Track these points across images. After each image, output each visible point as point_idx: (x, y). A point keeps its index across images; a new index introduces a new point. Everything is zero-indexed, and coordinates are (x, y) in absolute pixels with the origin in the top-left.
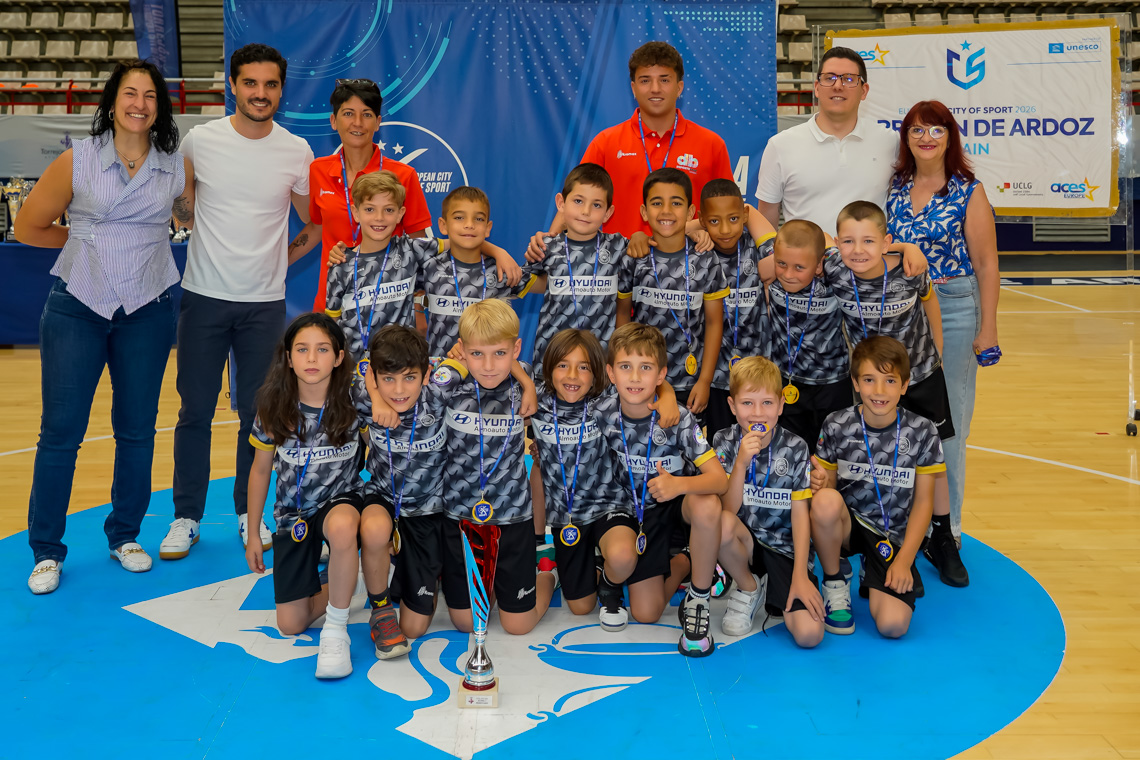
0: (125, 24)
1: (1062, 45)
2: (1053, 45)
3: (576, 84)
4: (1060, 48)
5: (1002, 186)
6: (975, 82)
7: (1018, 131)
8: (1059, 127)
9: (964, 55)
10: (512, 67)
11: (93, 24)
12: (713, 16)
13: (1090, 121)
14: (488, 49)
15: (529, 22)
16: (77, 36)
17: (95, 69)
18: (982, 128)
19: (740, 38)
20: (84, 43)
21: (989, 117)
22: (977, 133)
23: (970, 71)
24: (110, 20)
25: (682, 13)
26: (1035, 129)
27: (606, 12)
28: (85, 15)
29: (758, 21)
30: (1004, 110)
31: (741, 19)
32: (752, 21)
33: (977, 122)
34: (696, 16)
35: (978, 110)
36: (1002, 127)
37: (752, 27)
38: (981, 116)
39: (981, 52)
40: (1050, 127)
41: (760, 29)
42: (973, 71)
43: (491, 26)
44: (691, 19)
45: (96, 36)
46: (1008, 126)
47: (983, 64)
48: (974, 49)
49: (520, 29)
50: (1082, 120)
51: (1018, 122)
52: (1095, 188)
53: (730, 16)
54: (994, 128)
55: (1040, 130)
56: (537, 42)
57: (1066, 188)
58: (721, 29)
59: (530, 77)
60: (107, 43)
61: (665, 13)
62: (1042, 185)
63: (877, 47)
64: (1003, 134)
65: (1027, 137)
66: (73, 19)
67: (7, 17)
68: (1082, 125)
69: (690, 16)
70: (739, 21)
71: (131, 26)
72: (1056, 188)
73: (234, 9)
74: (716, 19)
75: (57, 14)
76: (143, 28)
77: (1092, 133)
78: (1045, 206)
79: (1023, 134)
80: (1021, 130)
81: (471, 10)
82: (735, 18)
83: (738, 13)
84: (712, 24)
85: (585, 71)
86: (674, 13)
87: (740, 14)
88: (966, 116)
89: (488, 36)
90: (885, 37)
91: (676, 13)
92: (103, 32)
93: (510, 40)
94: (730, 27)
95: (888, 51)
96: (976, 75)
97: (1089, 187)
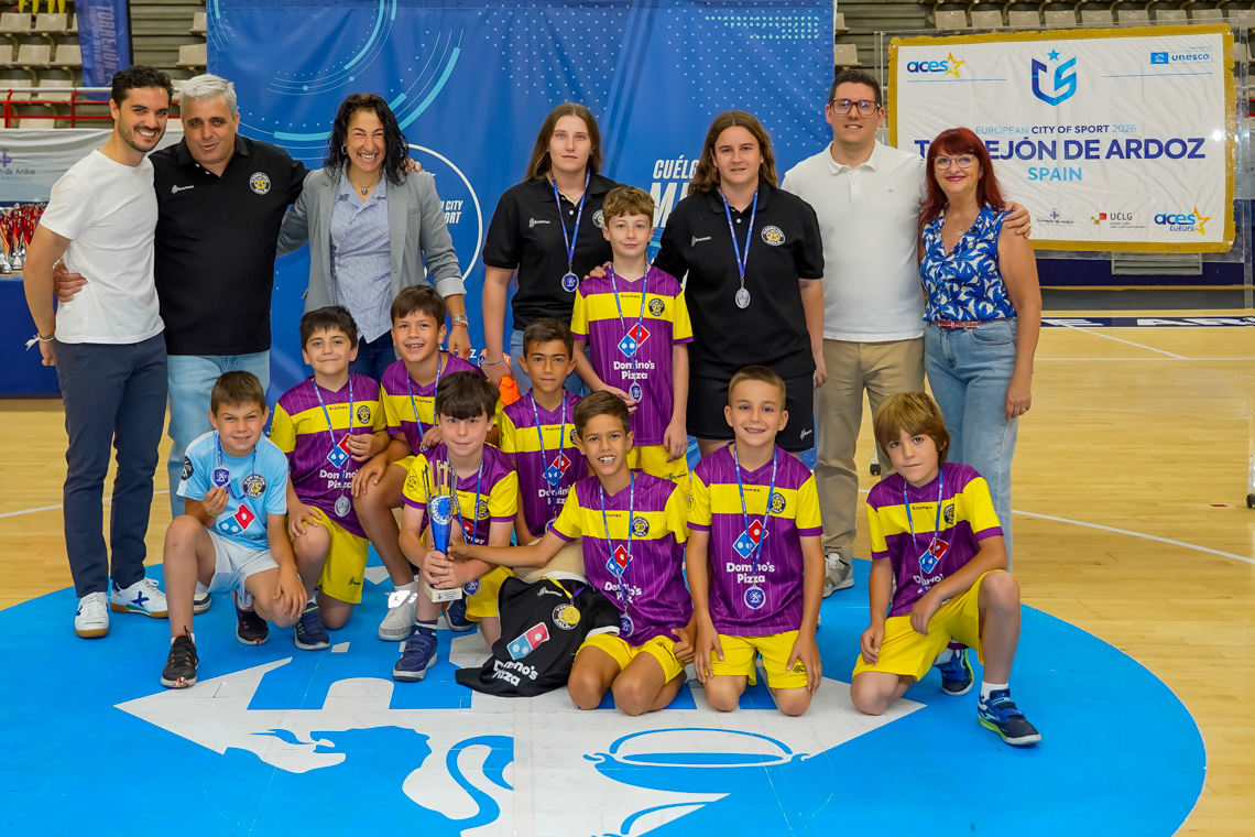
0: (69, 26)
1: (1166, 54)
2: (1156, 54)
3: (604, 101)
4: (1165, 58)
5: (1097, 217)
6: (1065, 96)
7: (1115, 153)
8: (1164, 149)
9: (1052, 66)
10: (531, 80)
11: (33, 26)
12: (761, 22)
13: (1200, 142)
14: (504, 61)
15: (551, 28)
16: (15, 39)
17: (35, 78)
18: (1073, 150)
19: (793, 47)
20: (24, 48)
21: (1082, 138)
22: (1068, 157)
23: (1059, 84)
24: (53, 21)
25: (726, 18)
26: (1136, 151)
27: (638, 16)
28: (24, 15)
29: (813, 27)
30: (1099, 129)
31: (793, 24)
32: (806, 27)
33: (1067, 143)
34: (742, 21)
35: (1068, 129)
36: (1097, 149)
37: (806, 34)
38: (1072, 136)
39: (1072, 62)
40: (1153, 149)
41: (816, 37)
42: (1062, 85)
43: (508, 34)
44: (736, 24)
45: (36, 39)
46: (1104, 148)
47: (1074, 76)
48: (1063, 60)
49: (541, 38)
50: (1190, 140)
51: (1115, 143)
53: (780, 21)
54: (1088, 150)
55: (1142, 152)
56: (560, 51)
57: (1172, 220)
58: (771, 37)
59: (551, 92)
60: (49, 47)
61: (707, 18)
62: (1144, 216)
63: (951, 57)
64: (1098, 157)
65: (1125, 160)
66: (11, 20)
68: (1191, 146)
69: (736, 21)
70: (791, 28)
71: (75, 28)
72: (1160, 219)
73: (218, 16)
74: (764, 24)
76: (90, 33)
77: (1203, 156)
78: (1147, 241)
79: (1122, 157)
80: (1119, 152)
81: (486, 16)
82: (787, 24)
83: (790, 18)
84: (760, 31)
85: (615, 85)
86: (716, 18)
87: (793, 18)
88: (1054, 136)
89: (504, 45)
90: (960, 46)
91: (719, 18)
92: (45, 35)
93: (529, 50)
94: (781, 34)
95: (963, 62)
96: (1065, 89)
97: (1199, 218)
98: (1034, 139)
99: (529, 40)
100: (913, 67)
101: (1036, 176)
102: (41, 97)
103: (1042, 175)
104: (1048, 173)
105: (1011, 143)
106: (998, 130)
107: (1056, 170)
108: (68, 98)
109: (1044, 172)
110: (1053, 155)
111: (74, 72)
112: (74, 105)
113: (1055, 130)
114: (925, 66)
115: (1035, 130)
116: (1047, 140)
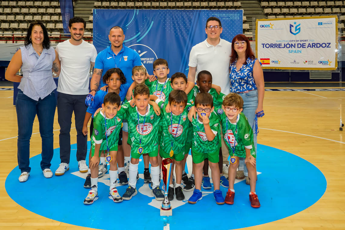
0: (59, 19)
1: (322, 23)
2: (319, 23)
3: (188, 34)
4: (321, 24)
5: (305, 62)
7: (309, 46)
8: (321, 45)
9: (295, 26)
10: (170, 29)
11: (50, 19)
12: (225, 15)
13: (330, 44)
14: (164, 24)
15: (175, 17)
16: (46, 22)
17: (51, 31)
18: (299, 46)
19: (233, 21)
20: (48, 24)
21: (301, 43)
22: (298, 47)
23: (296, 30)
24: (55, 18)
25: (217, 14)
26: (314, 46)
27: (196, 14)
28: (48, 16)
29: (238, 17)
30: (306, 41)
31: (233, 16)
33: (298, 44)
34: (221, 15)
35: (298, 41)
36: (305, 46)
37: (236, 18)
38: (299, 42)
39: (299, 25)
40: (318, 45)
42: (297, 30)
43: (165, 18)
45: (51, 22)
46: (307, 45)
47: (300, 28)
48: (297, 24)
49: (173, 19)
50: (327, 43)
51: (309, 44)
52: (331, 62)
53: (230, 15)
54: (303, 46)
55: (316, 46)
56: (177, 22)
57: (323, 62)
58: (228, 19)
59: (175, 32)
60: (54, 24)
61: (212, 14)
62: (316, 61)
63: (270, 23)
65: (312, 48)
66: (45, 17)
67: (27, 17)
68: (327, 45)
69: (219, 15)
71: (61, 19)
72: (320, 62)
73: (96, 13)
75: (41, 16)
76: (65, 20)
77: (330, 47)
78: (316, 67)
79: (311, 47)
80: (310, 46)
81: (160, 14)
83: (232, 14)
84: (225, 17)
85: (190, 30)
86: (215, 14)
88: (295, 42)
89: (164, 21)
90: (273, 21)
92: (53, 21)
93: (170, 22)
94: (230, 18)
95: (274, 25)
96: (298, 31)
97: (329, 62)
98: (290, 43)
99: (170, 19)
100: (261, 26)
101: (290, 52)
102: (52, 36)
103: (292, 52)
105: (285, 44)
106: (282, 41)
107: (295, 51)
108: (59, 36)
109: (292, 51)
110: (295, 47)
111: (60, 30)
112: (60, 38)
113: (295, 41)
114: (264, 26)
115: (290, 41)
116: (293, 43)
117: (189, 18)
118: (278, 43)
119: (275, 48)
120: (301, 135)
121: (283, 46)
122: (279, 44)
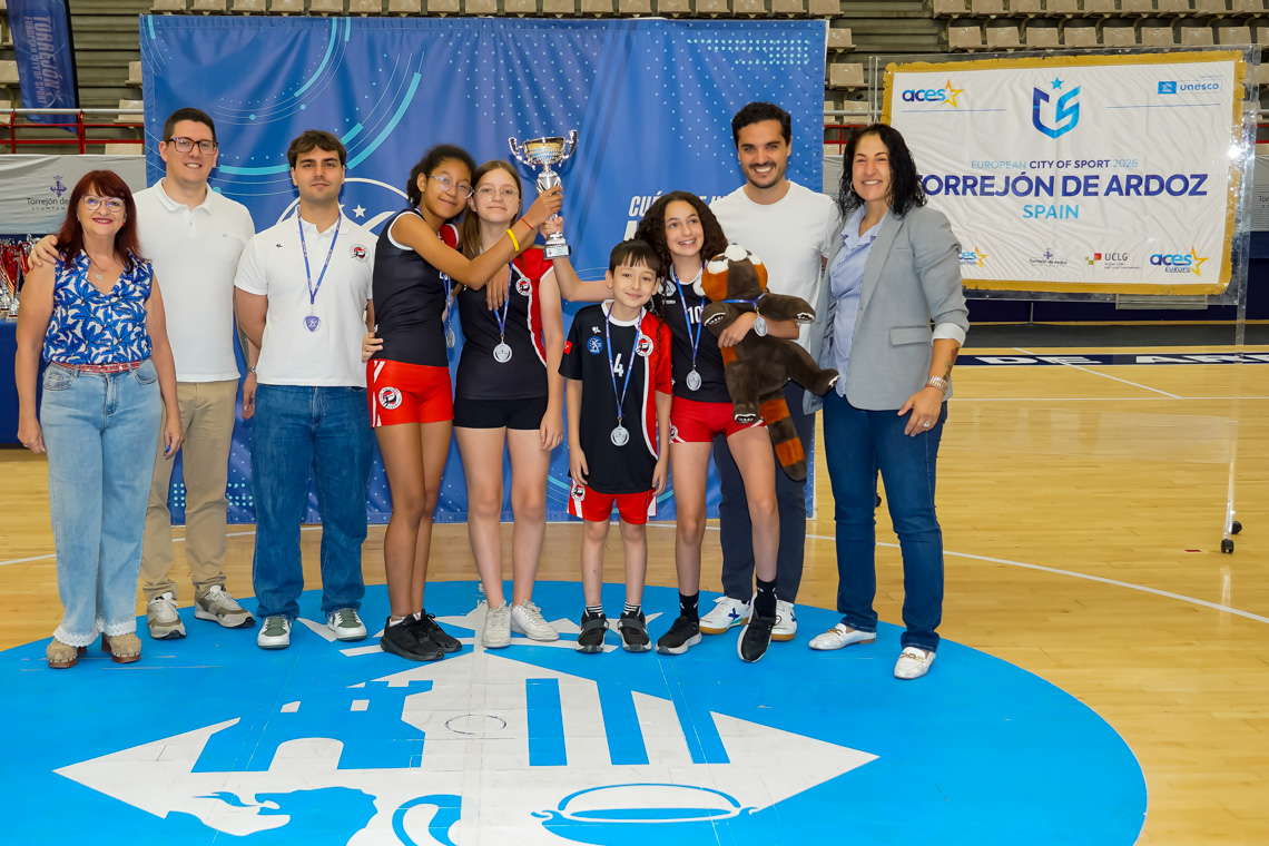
1: (1174, 83)
2: (1163, 83)
4: (1173, 87)
5: (1092, 257)
6: (1066, 128)
7: (1114, 190)
8: (1165, 186)
9: (1054, 98)
10: (498, 109)
12: (748, 45)
13: (1203, 178)
14: (470, 87)
15: (520, 52)
18: (1072, 186)
19: (781, 73)
21: (1081, 173)
22: (1065, 193)
23: (1060, 116)
25: (710, 41)
26: (1136, 187)
29: (803, 52)
30: (1100, 164)
31: (782, 49)
32: (796, 52)
33: (1066, 179)
34: (727, 45)
35: (1067, 164)
36: (1096, 185)
37: (795, 59)
38: (1071, 171)
39: (1075, 92)
40: (1154, 185)
41: (806, 63)
42: (1064, 116)
43: (473, 59)
44: (720, 48)
46: (1104, 184)
47: (1077, 106)
48: (1067, 88)
49: (509, 62)
50: (1192, 176)
51: (1115, 178)
52: (1204, 259)
53: (768, 45)
54: (1086, 186)
55: (1142, 189)
56: (530, 77)
57: (1168, 260)
58: (757, 62)
59: (521, 122)
61: (689, 41)
62: (1140, 256)
63: (949, 85)
64: (1096, 194)
65: (1125, 197)
68: (1193, 183)
69: (720, 45)
70: (779, 52)
72: (1156, 260)
73: (153, 37)
74: (751, 49)
77: (1205, 193)
78: (1142, 282)
79: (1121, 194)
80: (1119, 189)
81: (449, 38)
82: (775, 49)
83: (778, 42)
84: (746, 56)
85: (589, 114)
86: (699, 41)
87: (782, 42)
88: (1052, 171)
89: (470, 70)
90: (959, 73)
91: (703, 41)
93: (497, 75)
94: (768, 60)
95: (962, 90)
96: (1067, 120)
97: (1196, 259)
98: (1032, 175)
99: (496, 65)
100: (908, 96)
101: (1031, 214)
103: (1037, 212)
104: (1044, 210)
105: (1007, 178)
106: (995, 164)
109: (1040, 210)
110: (1051, 194)
113: (1054, 165)
114: (921, 96)
115: (1033, 165)
116: (1045, 174)
117: (581, 59)
118: (978, 174)
119: (964, 193)
120: (1059, 574)
121: (1000, 185)
122: (984, 178)
